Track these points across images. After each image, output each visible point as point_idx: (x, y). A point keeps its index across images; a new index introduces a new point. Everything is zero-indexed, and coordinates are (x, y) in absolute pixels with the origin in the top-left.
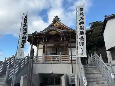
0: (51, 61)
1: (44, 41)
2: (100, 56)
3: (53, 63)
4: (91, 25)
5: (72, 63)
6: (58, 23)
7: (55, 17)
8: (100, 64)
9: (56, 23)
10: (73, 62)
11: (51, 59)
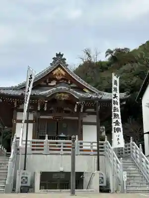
0: (60, 150)
1: (39, 108)
2: (139, 147)
3: (65, 154)
4: (110, 56)
5: (98, 155)
6: (62, 68)
7: (57, 55)
8: (138, 156)
9: (59, 69)
10: (100, 153)
11: (60, 147)
